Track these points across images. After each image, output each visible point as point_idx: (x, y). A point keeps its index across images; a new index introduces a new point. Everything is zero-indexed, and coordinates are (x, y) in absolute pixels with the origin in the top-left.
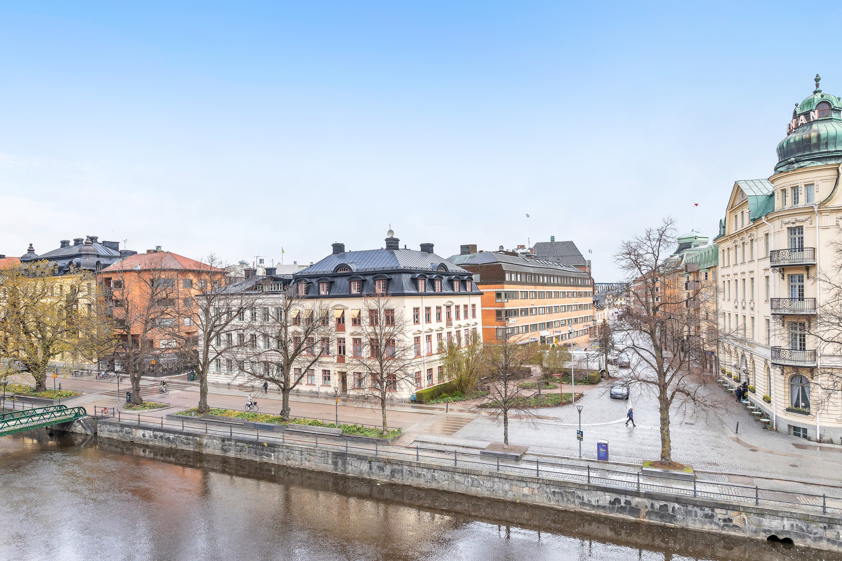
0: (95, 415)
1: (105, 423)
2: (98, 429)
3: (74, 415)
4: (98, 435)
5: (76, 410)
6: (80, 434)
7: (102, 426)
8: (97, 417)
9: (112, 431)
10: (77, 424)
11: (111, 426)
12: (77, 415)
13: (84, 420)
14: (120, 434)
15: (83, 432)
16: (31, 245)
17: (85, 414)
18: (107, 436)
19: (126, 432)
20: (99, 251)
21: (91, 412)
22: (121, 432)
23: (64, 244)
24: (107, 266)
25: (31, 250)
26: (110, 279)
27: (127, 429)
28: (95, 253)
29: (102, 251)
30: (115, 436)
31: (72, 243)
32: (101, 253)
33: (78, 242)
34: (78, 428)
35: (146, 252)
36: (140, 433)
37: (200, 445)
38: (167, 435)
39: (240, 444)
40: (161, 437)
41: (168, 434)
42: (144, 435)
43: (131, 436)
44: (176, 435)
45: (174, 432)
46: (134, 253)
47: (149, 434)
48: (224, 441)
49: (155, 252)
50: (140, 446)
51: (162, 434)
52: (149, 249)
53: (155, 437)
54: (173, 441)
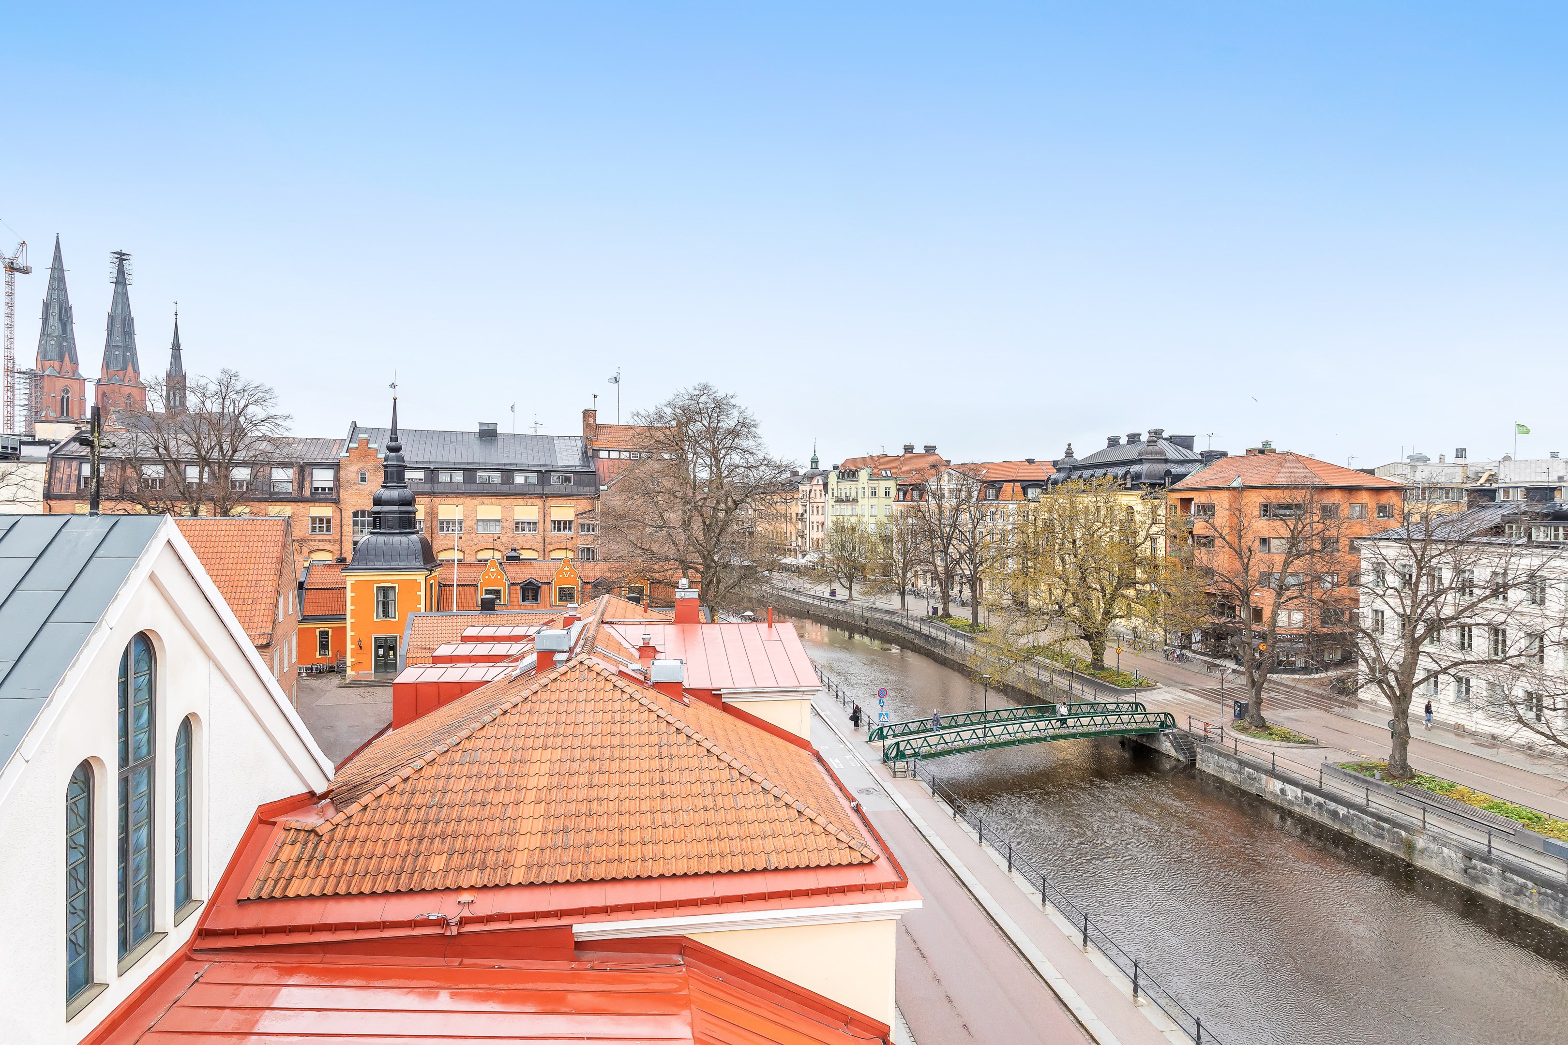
0: (1190, 729)
1: (1211, 750)
2: (1198, 757)
3: (1159, 723)
4: (1197, 765)
5: (1162, 716)
6: (1169, 756)
7: (1206, 753)
8: (1193, 735)
9: (1221, 767)
10: (1164, 739)
11: (1221, 758)
12: (1163, 725)
13: (1173, 735)
14: (1238, 775)
15: (1173, 753)
16: (1069, 445)
17: (1174, 725)
18: (1212, 773)
19: (1248, 776)
20: (1167, 453)
21: (1182, 724)
22: (1240, 773)
23: (1113, 442)
24: (1180, 477)
25: (1069, 453)
26: (1190, 500)
27: (1251, 771)
28: (1162, 457)
29: (1172, 452)
30: (1228, 778)
31: (1123, 441)
32: (1169, 457)
33: (1133, 439)
34: (1166, 746)
35: (1244, 453)
36: (1276, 786)
37: (1410, 847)
38: (1332, 806)
39: (1515, 878)
40: (1320, 805)
41: (1334, 804)
42: (1283, 791)
43: (1256, 784)
44: (1352, 812)
45: (1349, 805)
46: (1223, 454)
47: (1292, 792)
48: (1470, 859)
49: (1261, 452)
50: (1275, 807)
51: (1321, 800)
52: (1249, 447)
53: (1307, 801)
54: (1345, 819)
